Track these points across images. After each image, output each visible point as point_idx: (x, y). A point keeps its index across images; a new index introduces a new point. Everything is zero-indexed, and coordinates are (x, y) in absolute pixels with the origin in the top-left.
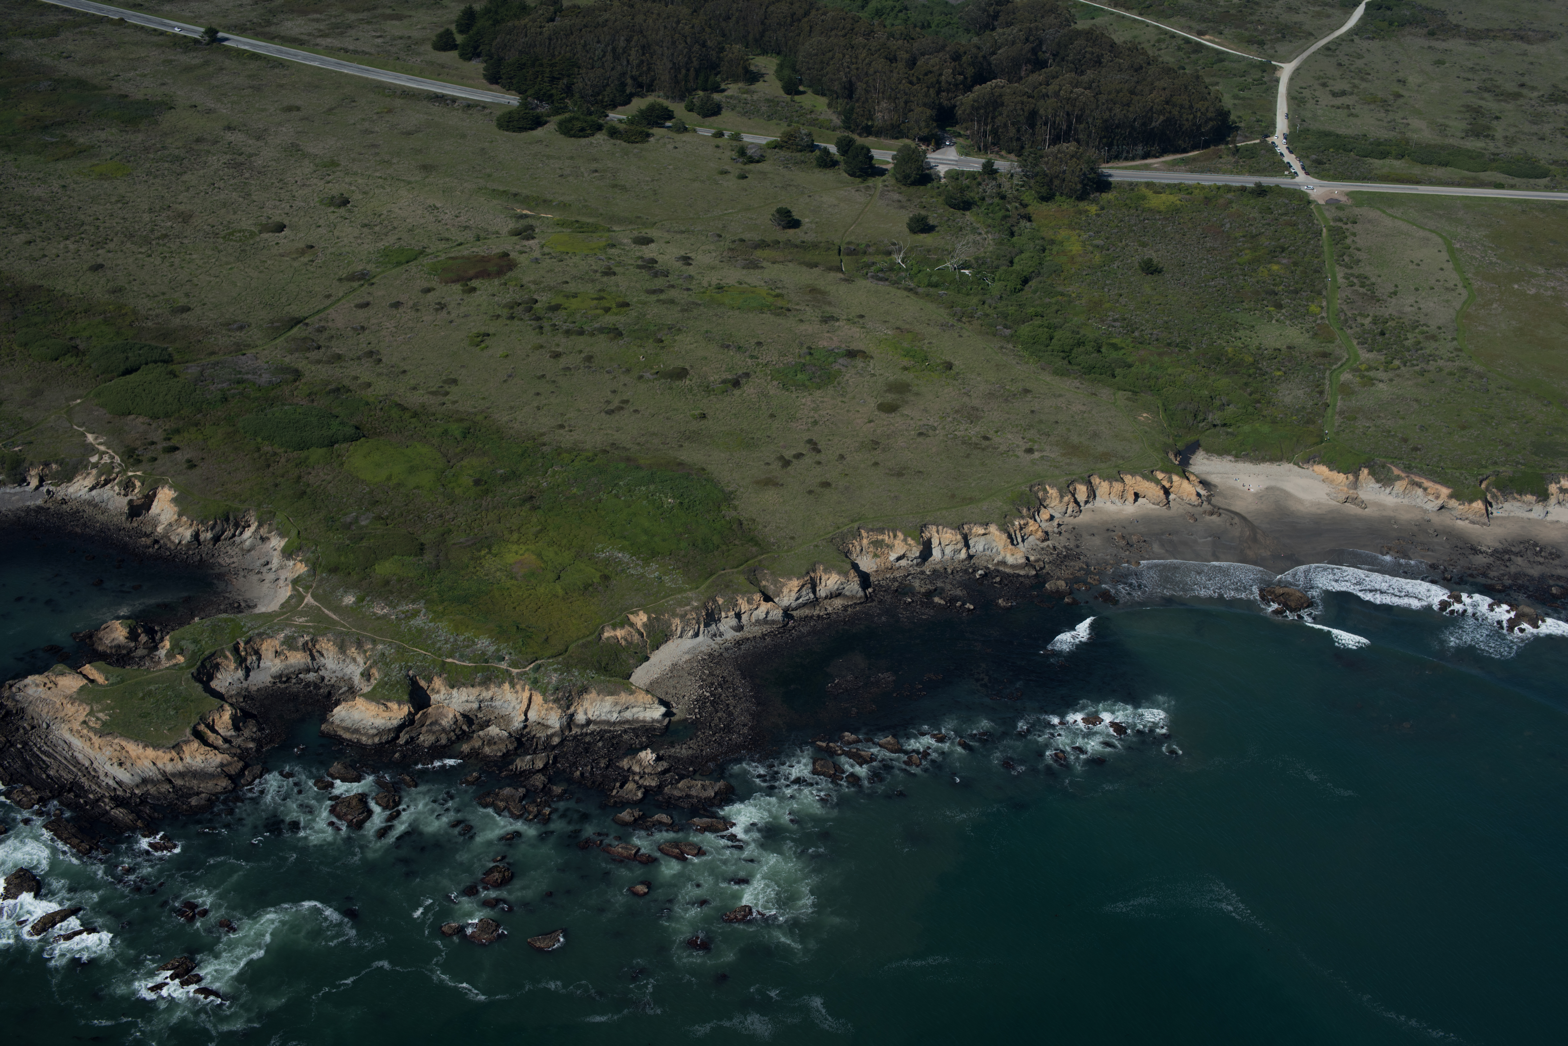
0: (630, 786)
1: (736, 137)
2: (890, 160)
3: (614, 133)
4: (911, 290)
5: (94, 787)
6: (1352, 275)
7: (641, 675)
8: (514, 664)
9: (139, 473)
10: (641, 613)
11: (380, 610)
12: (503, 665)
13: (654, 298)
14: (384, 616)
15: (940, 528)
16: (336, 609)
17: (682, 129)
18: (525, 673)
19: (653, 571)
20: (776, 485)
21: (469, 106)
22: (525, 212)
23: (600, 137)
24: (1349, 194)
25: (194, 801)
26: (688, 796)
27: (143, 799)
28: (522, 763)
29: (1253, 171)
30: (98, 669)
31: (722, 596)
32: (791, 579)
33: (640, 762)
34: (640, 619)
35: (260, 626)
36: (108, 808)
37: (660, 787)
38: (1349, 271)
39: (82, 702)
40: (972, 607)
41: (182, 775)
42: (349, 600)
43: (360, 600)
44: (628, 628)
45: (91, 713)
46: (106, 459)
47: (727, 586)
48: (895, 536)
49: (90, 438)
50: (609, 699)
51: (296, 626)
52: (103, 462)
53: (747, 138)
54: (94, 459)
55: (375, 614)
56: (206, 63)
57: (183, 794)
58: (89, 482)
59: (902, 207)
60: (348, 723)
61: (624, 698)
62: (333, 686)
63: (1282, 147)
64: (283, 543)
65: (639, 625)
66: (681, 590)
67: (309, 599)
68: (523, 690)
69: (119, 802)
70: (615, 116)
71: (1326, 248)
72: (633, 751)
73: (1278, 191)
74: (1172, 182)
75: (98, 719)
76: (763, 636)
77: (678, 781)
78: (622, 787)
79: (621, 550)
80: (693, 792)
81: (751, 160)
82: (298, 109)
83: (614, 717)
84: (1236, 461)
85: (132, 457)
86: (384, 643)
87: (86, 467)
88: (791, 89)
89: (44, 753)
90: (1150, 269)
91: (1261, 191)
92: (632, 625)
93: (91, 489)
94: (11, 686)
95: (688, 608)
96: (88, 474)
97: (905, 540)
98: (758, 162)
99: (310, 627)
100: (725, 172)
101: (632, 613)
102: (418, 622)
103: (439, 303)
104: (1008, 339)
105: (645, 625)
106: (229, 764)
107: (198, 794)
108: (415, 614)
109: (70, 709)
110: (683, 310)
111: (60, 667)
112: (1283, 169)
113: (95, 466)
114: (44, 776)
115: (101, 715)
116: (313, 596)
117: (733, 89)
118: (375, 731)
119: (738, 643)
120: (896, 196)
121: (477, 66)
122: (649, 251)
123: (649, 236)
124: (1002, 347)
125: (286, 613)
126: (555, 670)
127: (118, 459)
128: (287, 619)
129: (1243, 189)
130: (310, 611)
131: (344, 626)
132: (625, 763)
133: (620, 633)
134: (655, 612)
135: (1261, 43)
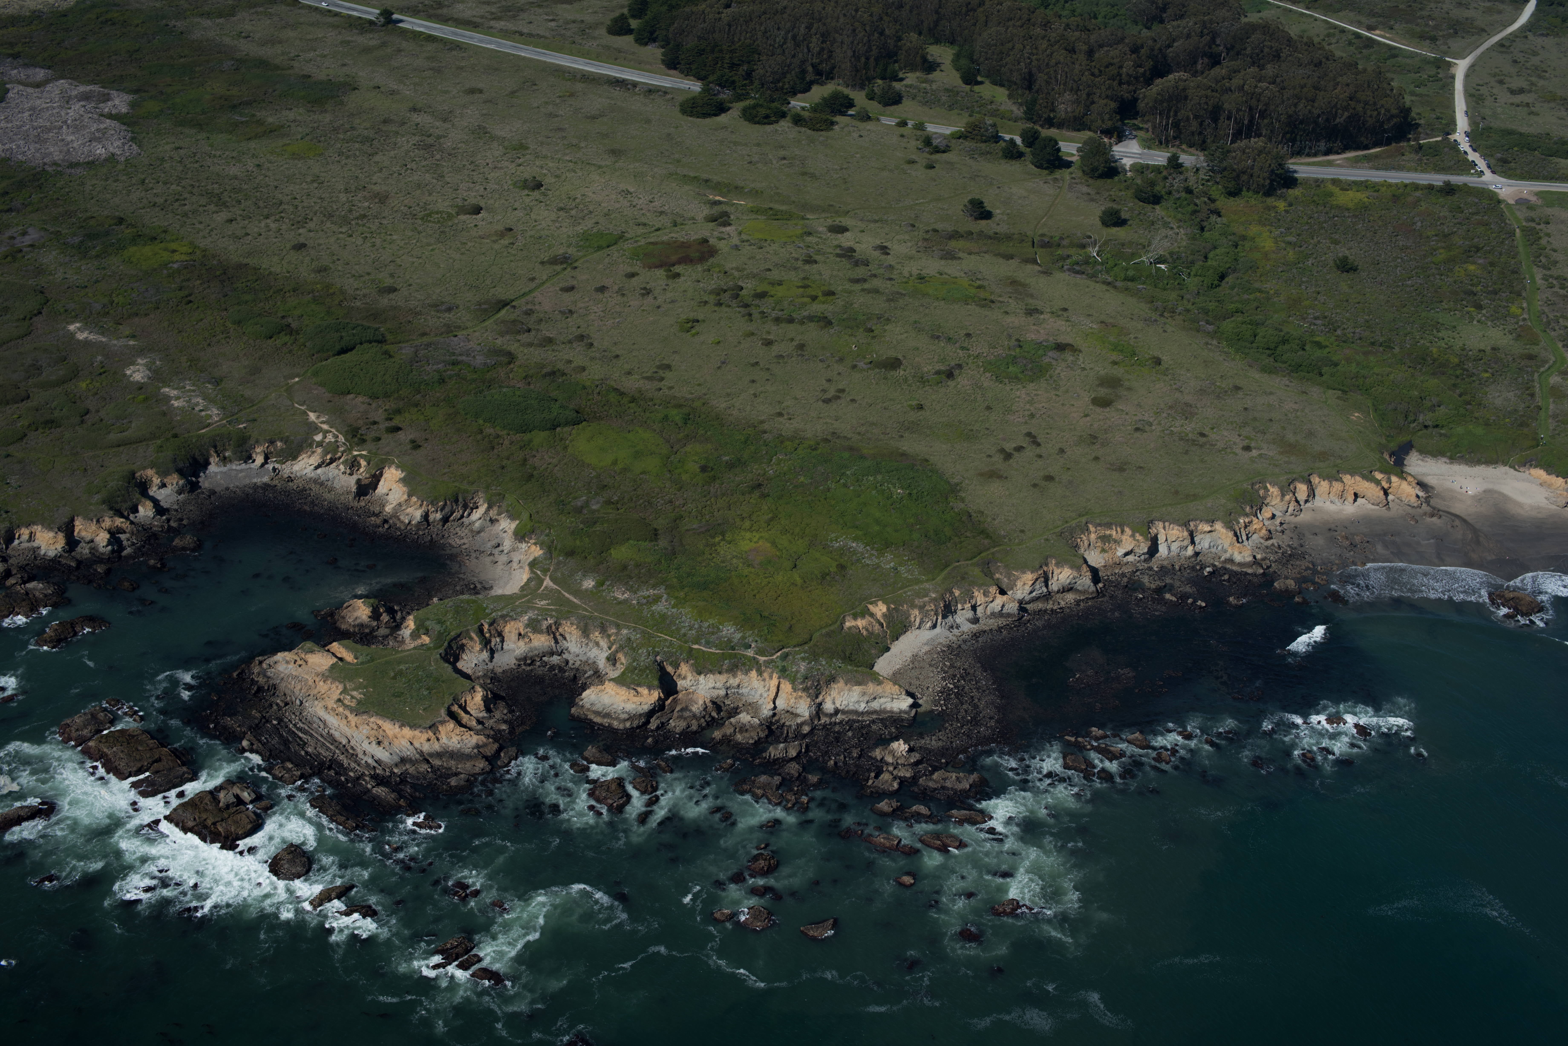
0: (885, 776)
1: (920, 127)
2: (1075, 152)
3: (798, 120)
4: (1109, 284)
5: (353, 765)
6: (1551, 276)
7: (884, 665)
8: (761, 652)
9: (364, 453)
10: (880, 603)
11: (621, 595)
12: (750, 653)
13: (857, 287)
14: (625, 601)
15: (1167, 524)
16: (577, 593)
17: (866, 117)
18: (772, 661)
19: (888, 561)
20: (1000, 477)
21: (650, 91)
22: (718, 198)
23: (784, 125)
24: (1538, 194)
25: (453, 782)
26: (943, 788)
27: (403, 778)
28: (775, 751)
29: (1440, 169)
30: (347, 647)
31: (959, 588)
32: (1024, 573)
33: (892, 753)
34: (880, 609)
35: (503, 608)
36: (369, 786)
37: (915, 778)
38: (1548, 273)
39: (334, 679)
40: (1204, 604)
41: (439, 755)
42: (589, 584)
43: (600, 584)
44: (868, 618)
45: (345, 691)
46: (330, 438)
47: (963, 578)
48: (1123, 532)
49: (312, 416)
50: (857, 689)
51: (538, 609)
52: (327, 440)
53: (931, 128)
54: (318, 438)
55: (616, 598)
56: (384, 45)
57: (443, 775)
58: (315, 460)
59: (1092, 200)
60: (598, 707)
61: (871, 688)
62: (578, 669)
63: (1465, 145)
64: (514, 525)
65: (879, 615)
66: (918, 582)
67: (547, 582)
68: (771, 678)
69: (381, 781)
70: (797, 103)
71: (1521, 249)
72: (885, 742)
73: (1466, 189)
74: (1359, 179)
75: (353, 697)
76: (1000, 629)
77: (932, 773)
78: (877, 777)
79: (855, 539)
80: (948, 784)
81: (937, 150)
82: (481, 91)
83: (862, 707)
84: (1451, 463)
85: (356, 436)
86: (628, 627)
87: (311, 446)
88: (970, 79)
89: (300, 729)
90: (1346, 267)
91: (1449, 190)
92: (872, 615)
93: (316, 468)
94: (261, 663)
95: (926, 599)
96: (313, 452)
97: (1133, 536)
98: (944, 152)
99: (552, 610)
100: (912, 162)
101: (871, 603)
102: (661, 607)
103: (645, 289)
104: (1213, 335)
105: (884, 615)
106: (485, 745)
107: (457, 774)
108: (657, 599)
109: (322, 687)
110: (889, 300)
111: (309, 645)
112: (1467, 166)
113: (320, 444)
114: (303, 753)
115: (355, 693)
116: (552, 579)
117: (911, 78)
118: (626, 716)
119: (976, 636)
120: (1085, 189)
121: (654, 52)
122: (846, 240)
123: (843, 224)
124: (1207, 344)
125: (526, 596)
126: (803, 659)
127: (341, 438)
128: (528, 601)
129: (1431, 187)
130: (549, 594)
131: (586, 610)
132: (877, 753)
133: (861, 623)
134: (894, 603)
135: (1434, 39)
